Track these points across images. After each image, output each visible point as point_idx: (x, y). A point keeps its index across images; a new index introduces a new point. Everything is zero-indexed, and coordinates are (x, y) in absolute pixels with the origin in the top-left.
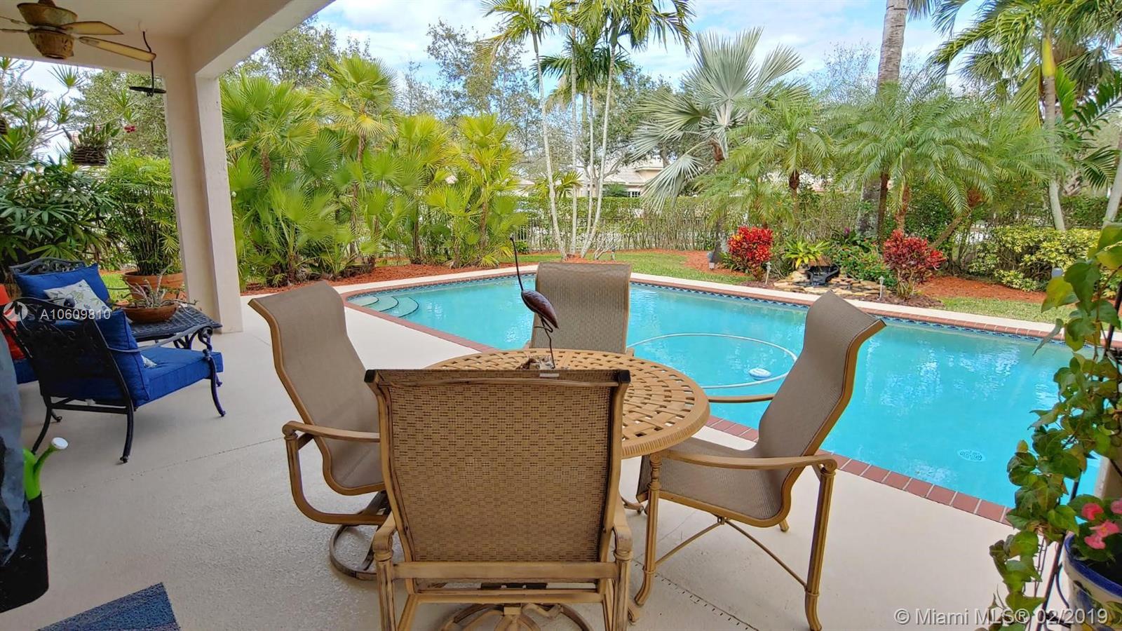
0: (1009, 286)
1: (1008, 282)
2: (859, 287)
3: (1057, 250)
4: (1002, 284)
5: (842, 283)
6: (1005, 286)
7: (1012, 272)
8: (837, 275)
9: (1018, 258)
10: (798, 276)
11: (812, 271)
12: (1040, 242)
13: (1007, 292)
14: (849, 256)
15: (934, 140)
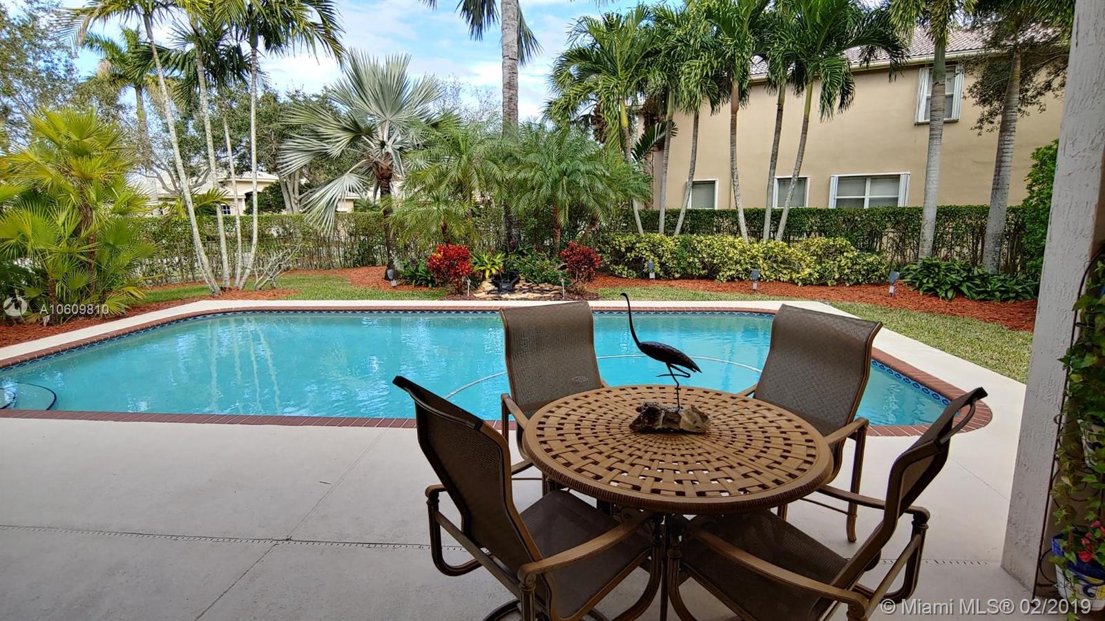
0: (620, 276)
1: (619, 273)
2: (538, 290)
3: (645, 248)
4: (615, 276)
5: (524, 287)
6: (617, 276)
7: (621, 266)
8: (517, 282)
9: (623, 255)
10: (487, 285)
11: (496, 280)
12: (635, 243)
13: (620, 281)
14: (526, 264)
15: (579, 171)
